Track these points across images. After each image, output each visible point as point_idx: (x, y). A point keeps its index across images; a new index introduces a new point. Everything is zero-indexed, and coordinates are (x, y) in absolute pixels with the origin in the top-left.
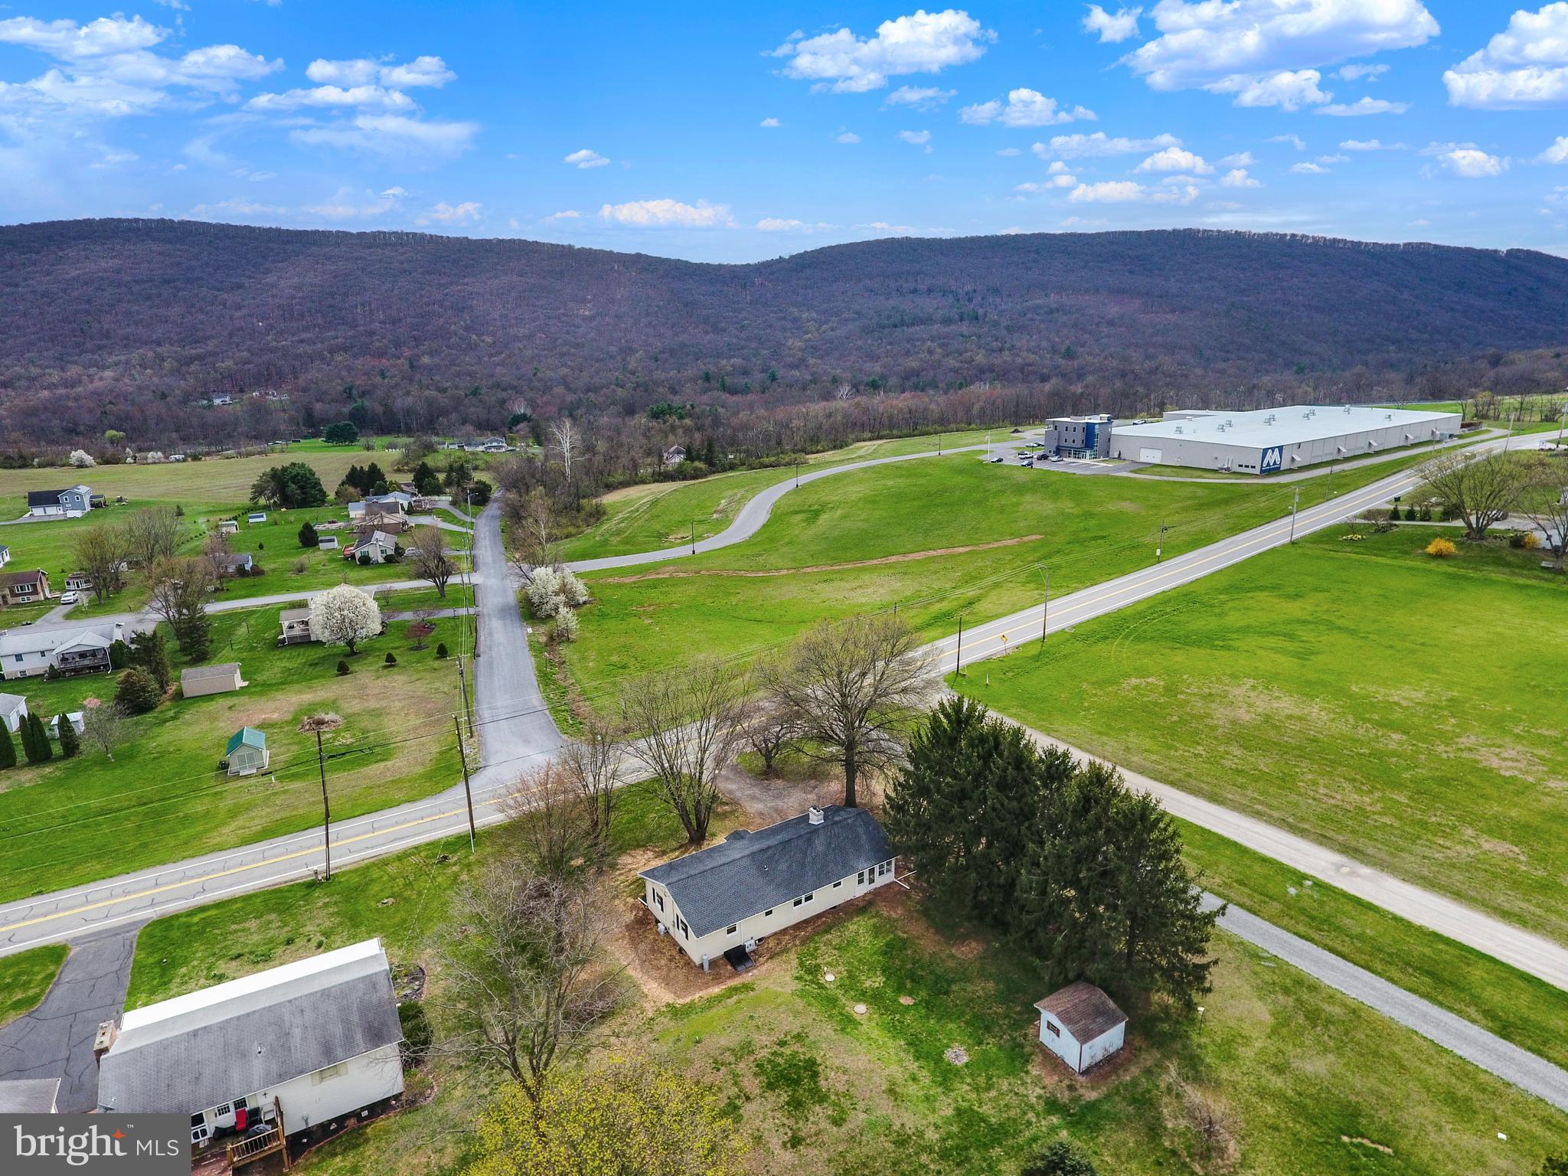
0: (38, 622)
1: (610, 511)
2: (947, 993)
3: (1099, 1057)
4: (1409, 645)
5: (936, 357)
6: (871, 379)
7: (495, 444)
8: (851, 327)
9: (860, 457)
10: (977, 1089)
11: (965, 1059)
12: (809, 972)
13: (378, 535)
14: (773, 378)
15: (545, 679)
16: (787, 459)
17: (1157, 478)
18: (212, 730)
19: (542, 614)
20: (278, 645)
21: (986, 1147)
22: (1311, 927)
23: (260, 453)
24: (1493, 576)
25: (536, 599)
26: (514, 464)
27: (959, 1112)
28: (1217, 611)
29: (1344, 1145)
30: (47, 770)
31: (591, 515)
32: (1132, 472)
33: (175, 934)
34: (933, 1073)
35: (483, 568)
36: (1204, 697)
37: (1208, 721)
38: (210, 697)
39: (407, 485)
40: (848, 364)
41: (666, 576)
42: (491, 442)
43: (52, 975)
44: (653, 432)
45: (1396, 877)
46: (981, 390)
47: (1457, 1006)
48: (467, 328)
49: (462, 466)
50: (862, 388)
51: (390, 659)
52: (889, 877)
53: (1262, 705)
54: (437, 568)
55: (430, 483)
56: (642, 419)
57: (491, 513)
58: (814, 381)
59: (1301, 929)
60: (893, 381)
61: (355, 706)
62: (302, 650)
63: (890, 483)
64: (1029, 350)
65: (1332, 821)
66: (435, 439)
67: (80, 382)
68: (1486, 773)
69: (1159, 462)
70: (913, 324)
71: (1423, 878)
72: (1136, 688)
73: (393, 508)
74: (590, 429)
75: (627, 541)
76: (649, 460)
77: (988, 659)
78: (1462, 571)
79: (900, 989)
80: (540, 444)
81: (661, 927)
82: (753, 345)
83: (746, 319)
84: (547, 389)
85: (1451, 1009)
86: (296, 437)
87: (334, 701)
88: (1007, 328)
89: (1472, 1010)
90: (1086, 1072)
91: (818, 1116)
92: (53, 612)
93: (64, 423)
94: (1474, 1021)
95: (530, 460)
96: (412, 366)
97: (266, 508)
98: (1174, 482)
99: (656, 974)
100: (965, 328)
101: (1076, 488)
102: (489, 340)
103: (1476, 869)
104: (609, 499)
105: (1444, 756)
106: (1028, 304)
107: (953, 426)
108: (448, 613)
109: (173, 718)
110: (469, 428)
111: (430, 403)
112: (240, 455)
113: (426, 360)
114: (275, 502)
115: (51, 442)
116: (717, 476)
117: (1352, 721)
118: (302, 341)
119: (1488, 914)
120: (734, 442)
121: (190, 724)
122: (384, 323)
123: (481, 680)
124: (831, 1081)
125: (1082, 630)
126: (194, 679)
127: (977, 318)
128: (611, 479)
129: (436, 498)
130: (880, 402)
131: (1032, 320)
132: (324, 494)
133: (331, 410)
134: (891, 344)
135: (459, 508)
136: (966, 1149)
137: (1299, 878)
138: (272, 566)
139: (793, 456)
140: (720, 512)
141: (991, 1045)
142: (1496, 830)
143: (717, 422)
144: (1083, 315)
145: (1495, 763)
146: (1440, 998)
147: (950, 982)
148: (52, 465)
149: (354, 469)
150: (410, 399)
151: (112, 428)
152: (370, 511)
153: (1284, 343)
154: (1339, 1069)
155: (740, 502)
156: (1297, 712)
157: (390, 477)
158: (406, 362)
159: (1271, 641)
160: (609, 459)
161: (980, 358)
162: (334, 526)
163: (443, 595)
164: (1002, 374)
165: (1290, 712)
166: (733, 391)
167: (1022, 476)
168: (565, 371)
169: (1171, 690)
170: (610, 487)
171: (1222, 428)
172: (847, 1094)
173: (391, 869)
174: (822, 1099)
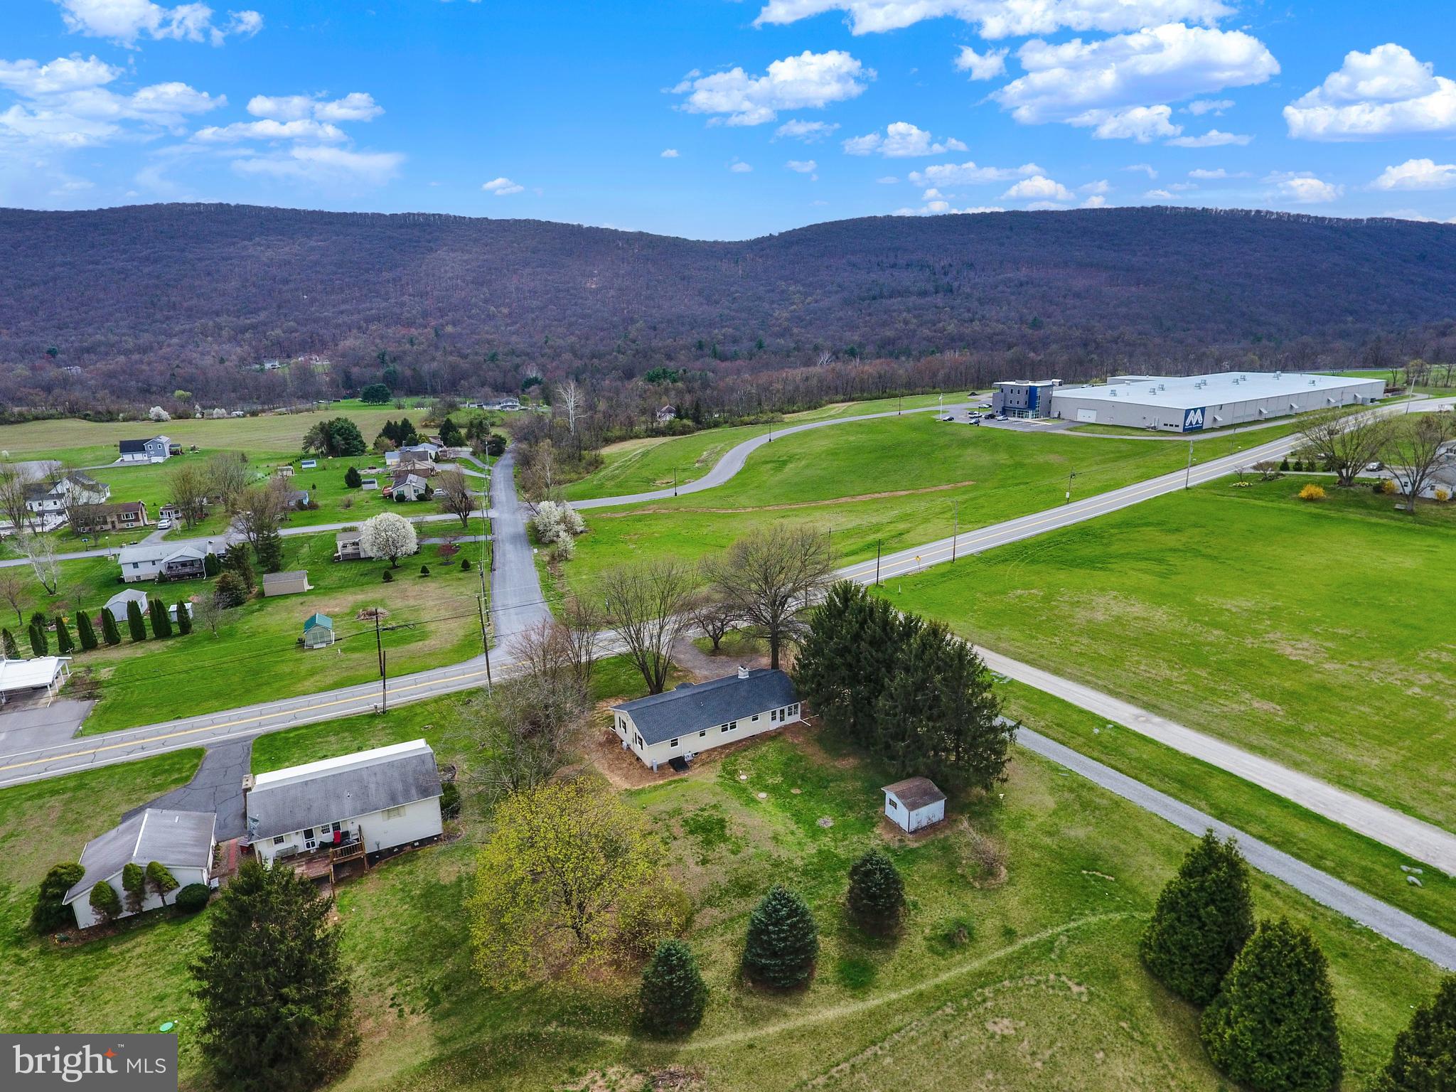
0: (142, 542)
1: (607, 461)
2: (826, 787)
3: (924, 823)
4: (1258, 569)
5: (912, 327)
6: (849, 347)
7: (510, 404)
8: (832, 298)
9: (830, 416)
10: (835, 840)
11: (831, 824)
12: (729, 773)
13: (411, 477)
14: (760, 346)
15: (547, 587)
16: (765, 418)
17: (1089, 435)
18: (289, 618)
19: (546, 540)
20: (335, 561)
21: (835, 870)
22: (1103, 753)
23: (307, 410)
24: (1351, 516)
25: (541, 528)
26: (525, 419)
27: (820, 852)
28: (1105, 541)
29: (1082, 875)
30: (170, 643)
31: (590, 464)
32: (1068, 429)
33: (278, 743)
34: (807, 831)
35: (498, 505)
36: (1072, 604)
37: (1069, 620)
38: (286, 596)
39: (434, 438)
40: (830, 333)
41: (651, 512)
42: (507, 402)
43: (196, 765)
44: (648, 393)
45: (1179, 724)
46: (951, 356)
47: (1193, 801)
48: (486, 301)
49: (481, 422)
50: (841, 355)
51: (425, 570)
52: (796, 718)
53: (1117, 609)
54: (461, 504)
55: (454, 436)
56: (639, 382)
57: (506, 462)
58: (798, 349)
59: (1096, 754)
60: (870, 349)
61: (399, 604)
62: (354, 565)
63: (852, 438)
64: (998, 321)
65: (1143, 687)
66: (458, 399)
67: (152, 348)
68: (1278, 659)
69: (1093, 421)
70: (891, 297)
71: (1199, 724)
72: (1019, 597)
73: (423, 456)
74: (593, 392)
75: (619, 486)
76: (643, 419)
77: (905, 575)
78: (1327, 512)
79: (794, 785)
80: (549, 404)
81: (625, 744)
82: (744, 315)
83: (737, 292)
84: (557, 355)
85: (1187, 803)
86: (337, 397)
87: (382, 600)
88: (979, 300)
89: (1203, 804)
90: (914, 832)
91: (722, 849)
92: (153, 535)
93: (140, 384)
94: (1201, 810)
95: (540, 418)
96: (437, 335)
97: (314, 456)
98: (1104, 439)
99: (619, 772)
100: (939, 300)
101: (1013, 444)
102: (506, 311)
103: (1242, 719)
104: (606, 451)
105: (1250, 646)
106: (1000, 277)
107: (919, 389)
108: (470, 539)
109: (258, 610)
110: (487, 389)
111: (453, 367)
112: (292, 412)
113: (449, 329)
114: (322, 452)
115: (132, 401)
116: (702, 432)
117: (1185, 622)
118: (342, 312)
119: (1240, 748)
120: (719, 404)
121: (271, 615)
122: (414, 296)
123: (496, 586)
124: (733, 830)
125: (988, 555)
126: (272, 583)
127: (951, 291)
128: (609, 434)
129: (459, 449)
130: (855, 368)
131: (1003, 292)
132: (364, 445)
133: (368, 372)
134: (870, 315)
135: (478, 458)
136: (821, 871)
137: (1103, 722)
138: (324, 502)
139: (771, 415)
140: (702, 462)
141: (851, 817)
142: (1268, 696)
143: (705, 385)
144: (1050, 288)
145: (1289, 650)
146: (1182, 796)
147: (829, 782)
148: (134, 419)
149: (389, 423)
150: (435, 364)
151: (180, 388)
152: (404, 460)
153: (1243, 314)
154: (1094, 834)
155: (719, 454)
156: (1145, 615)
157: (419, 432)
158: (432, 332)
159: (1143, 565)
160: (607, 416)
161: (951, 328)
162: (373, 471)
163: (465, 525)
164: (972, 343)
165: (1136, 615)
166: (724, 358)
167: (968, 433)
168: (573, 339)
169: (1047, 599)
170: (608, 441)
171: (1153, 391)
172: (743, 838)
173: (431, 708)
174: (724, 839)
